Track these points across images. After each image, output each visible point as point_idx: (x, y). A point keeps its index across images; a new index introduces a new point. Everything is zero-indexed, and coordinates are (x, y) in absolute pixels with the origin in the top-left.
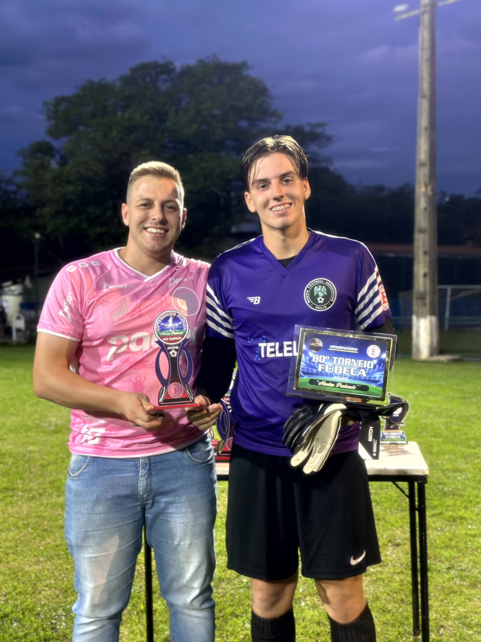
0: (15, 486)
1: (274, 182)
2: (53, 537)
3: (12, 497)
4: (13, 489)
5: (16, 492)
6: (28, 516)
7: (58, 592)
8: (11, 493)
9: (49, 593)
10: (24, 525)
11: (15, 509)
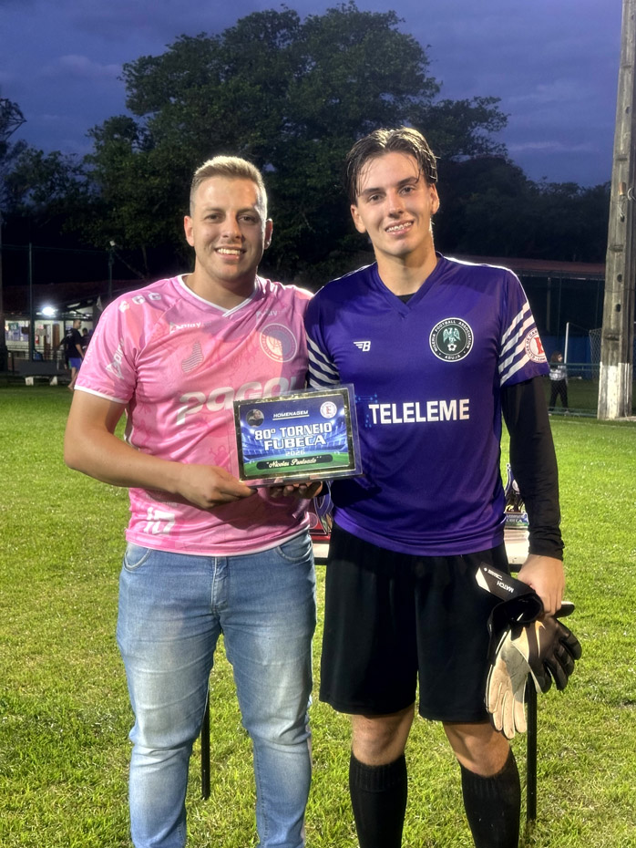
0: (66, 563)
1: (390, 192)
2: (107, 626)
3: (60, 576)
4: (63, 568)
5: (66, 571)
6: (79, 600)
7: (106, 691)
8: (60, 573)
9: (95, 691)
10: (73, 610)
11: (63, 592)
